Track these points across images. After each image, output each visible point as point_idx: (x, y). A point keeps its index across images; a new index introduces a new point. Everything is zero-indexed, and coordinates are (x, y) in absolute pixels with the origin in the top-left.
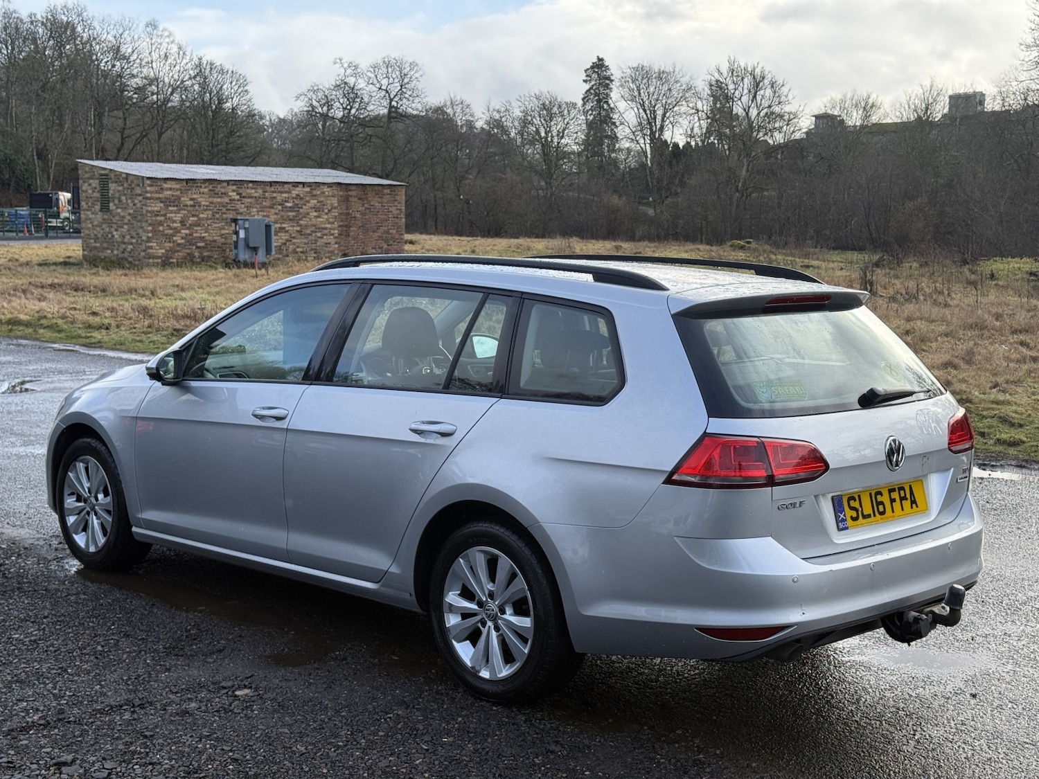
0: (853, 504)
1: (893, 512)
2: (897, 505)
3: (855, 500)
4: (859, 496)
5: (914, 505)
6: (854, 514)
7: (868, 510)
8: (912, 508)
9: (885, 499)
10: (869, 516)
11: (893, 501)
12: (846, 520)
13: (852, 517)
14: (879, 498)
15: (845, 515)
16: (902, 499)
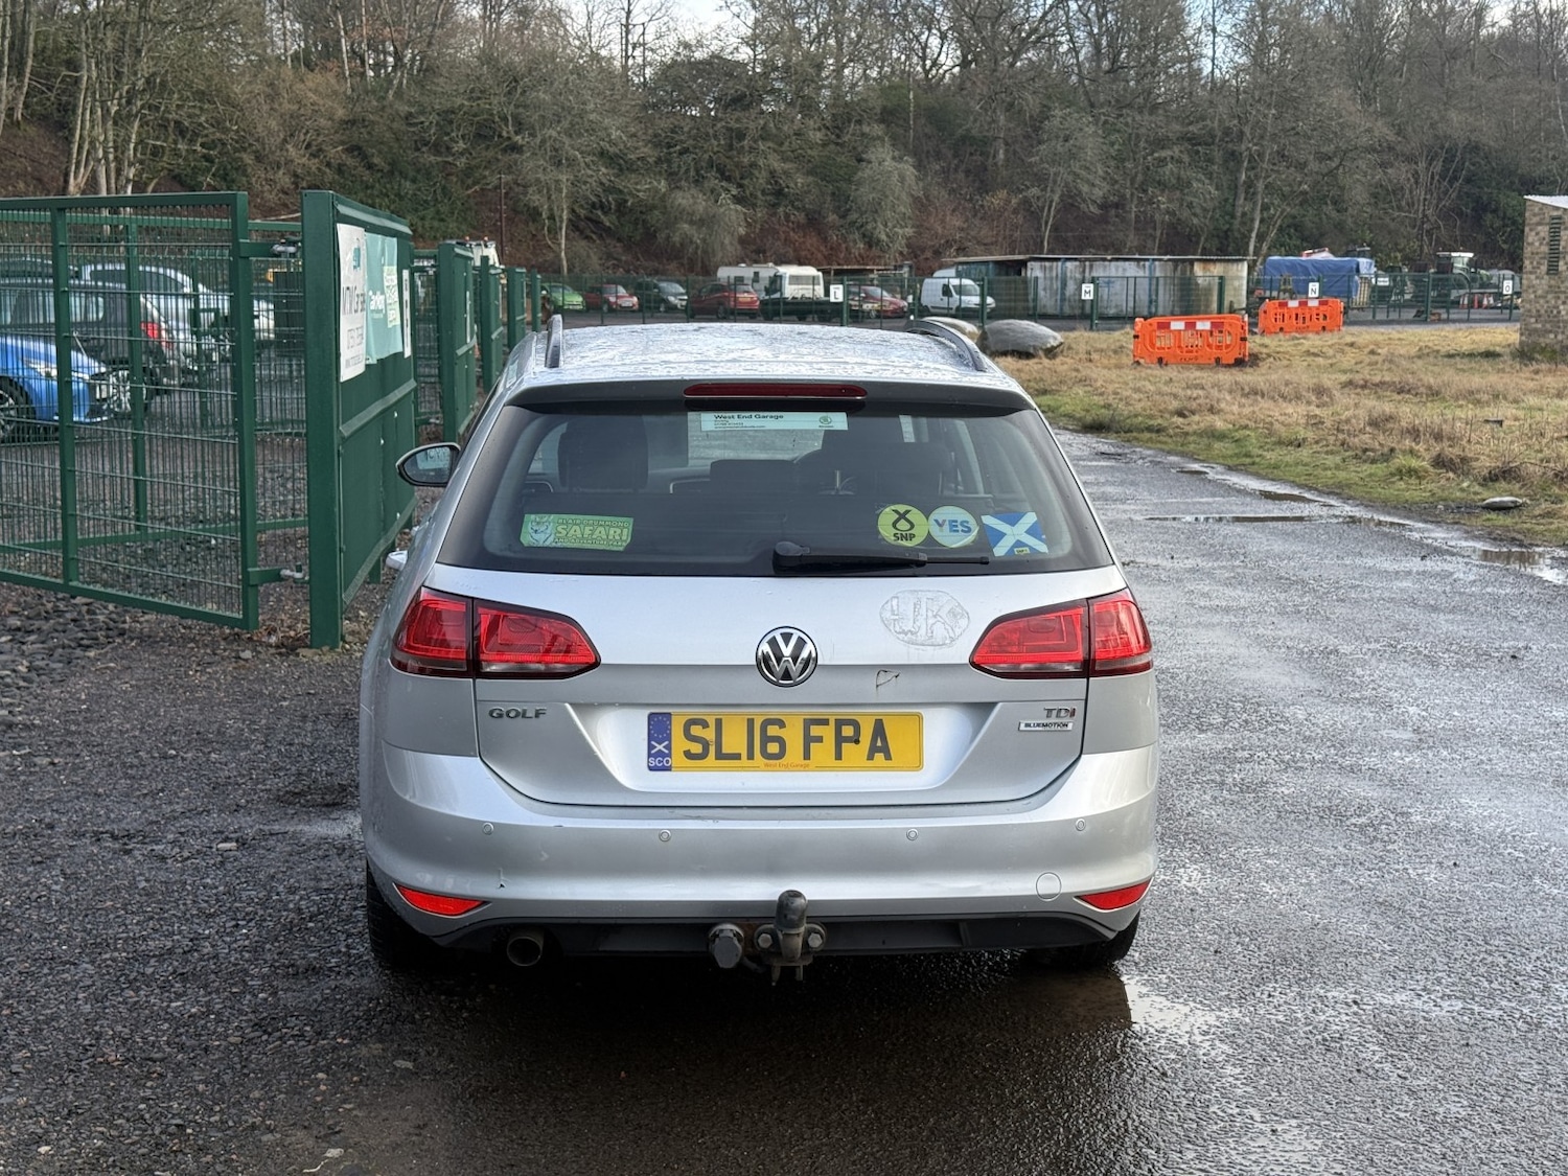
11: (809, 739)
12: (669, 755)
14: (773, 731)
15: (668, 747)
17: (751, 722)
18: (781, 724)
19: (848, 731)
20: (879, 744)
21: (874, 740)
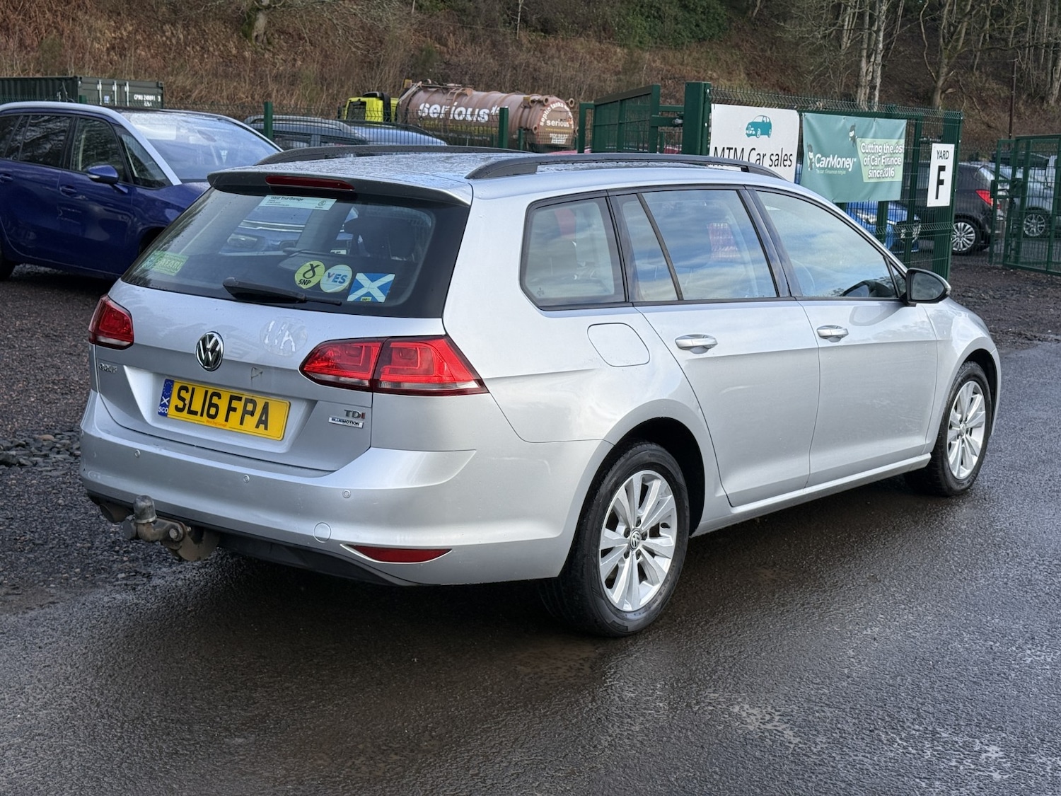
0: (183, 393)
1: (227, 420)
2: (235, 417)
3: (187, 391)
4: (193, 389)
5: (262, 426)
6: (181, 405)
7: (197, 406)
8: (257, 427)
9: (223, 404)
10: (195, 413)
11: (231, 409)
12: (168, 406)
13: (176, 407)
14: (215, 400)
15: (169, 401)
16: (245, 412)
17: (207, 392)
18: (219, 396)
19: (250, 407)
20: (264, 418)
21: (261, 417)
